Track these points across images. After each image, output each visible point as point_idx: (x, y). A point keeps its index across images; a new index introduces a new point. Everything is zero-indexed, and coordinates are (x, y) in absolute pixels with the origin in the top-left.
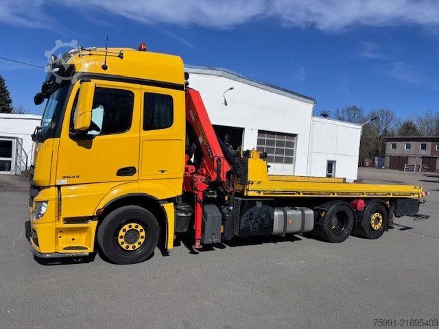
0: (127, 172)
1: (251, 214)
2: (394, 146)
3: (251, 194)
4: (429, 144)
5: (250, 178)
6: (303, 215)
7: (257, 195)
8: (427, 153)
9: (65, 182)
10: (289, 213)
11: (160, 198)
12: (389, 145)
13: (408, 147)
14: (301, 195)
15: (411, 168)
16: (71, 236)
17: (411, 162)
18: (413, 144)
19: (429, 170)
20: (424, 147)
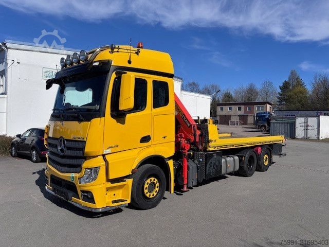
0: (146, 139)
1: (211, 163)
2: (222, 109)
3: (211, 149)
4: (243, 107)
5: (210, 138)
6: (234, 159)
7: (214, 149)
8: (242, 112)
9: (109, 151)
10: (228, 159)
11: (166, 157)
12: (219, 108)
13: (230, 109)
14: (234, 147)
15: (233, 123)
16: (113, 193)
17: (233, 119)
18: (233, 107)
19: (243, 124)
20: (240, 109)
